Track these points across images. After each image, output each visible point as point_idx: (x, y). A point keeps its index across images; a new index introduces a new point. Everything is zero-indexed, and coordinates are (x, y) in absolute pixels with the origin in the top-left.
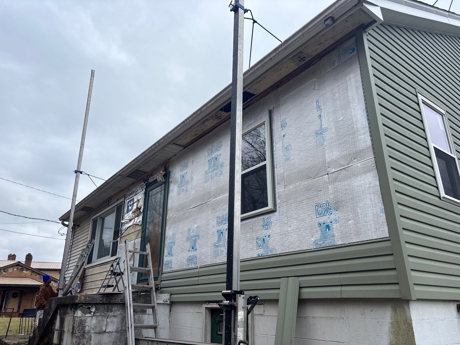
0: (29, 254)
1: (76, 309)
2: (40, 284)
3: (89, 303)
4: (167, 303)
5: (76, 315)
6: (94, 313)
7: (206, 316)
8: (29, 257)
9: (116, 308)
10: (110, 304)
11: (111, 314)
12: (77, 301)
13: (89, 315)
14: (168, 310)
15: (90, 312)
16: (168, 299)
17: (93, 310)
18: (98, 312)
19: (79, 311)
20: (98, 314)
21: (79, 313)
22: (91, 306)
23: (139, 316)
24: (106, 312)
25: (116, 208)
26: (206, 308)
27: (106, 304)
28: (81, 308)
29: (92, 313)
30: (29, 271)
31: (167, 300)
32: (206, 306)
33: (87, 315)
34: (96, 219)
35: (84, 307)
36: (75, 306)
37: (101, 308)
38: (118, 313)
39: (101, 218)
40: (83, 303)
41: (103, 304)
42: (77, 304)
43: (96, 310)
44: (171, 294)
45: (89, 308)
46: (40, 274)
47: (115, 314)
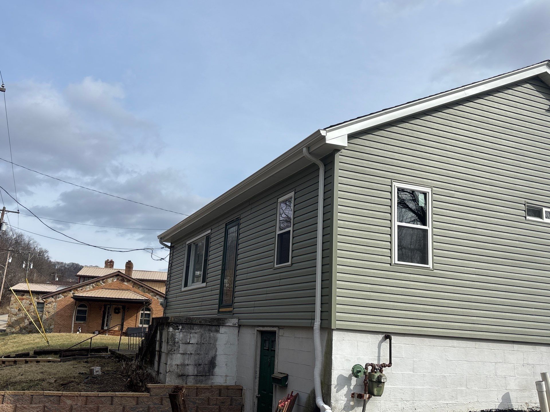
0: (129, 261)
1: (169, 326)
2: (143, 299)
3: (177, 323)
4: (236, 326)
5: (169, 331)
6: (181, 330)
7: (257, 336)
8: (129, 265)
9: (196, 327)
10: (192, 324)
11: (193, 331)
12: (169, 321)
13: (178, 331)
14: (237, 331)
15: (178, 329)
16: (237, 323)
17: (180, 327)
18: (184, 330)
19: (171, 328)
20: (184, 331)
21: (171, 329)
22: (178, 325)
23: (214, 334)
24: (190, 330)
25: (205, 237)
26: (257, 330)
27: (189, 324)
28: (172, 326)
29: (180, 330)
30: (131, 282)
31: (235, 323)
32: (257, 329)
33: (176, 331)
34: (191, 244)
35: (174, 325)
36: (169, 325)
37: (186, 326)
38: (198, 331)
39: (194, 243)
40: (173, 323)
41: (187, 324)
42: (169, 323)
43: (182, 327)
44: (239, 319)
45: (178, 326)
46: (143, 286)
47: (196, 331)
